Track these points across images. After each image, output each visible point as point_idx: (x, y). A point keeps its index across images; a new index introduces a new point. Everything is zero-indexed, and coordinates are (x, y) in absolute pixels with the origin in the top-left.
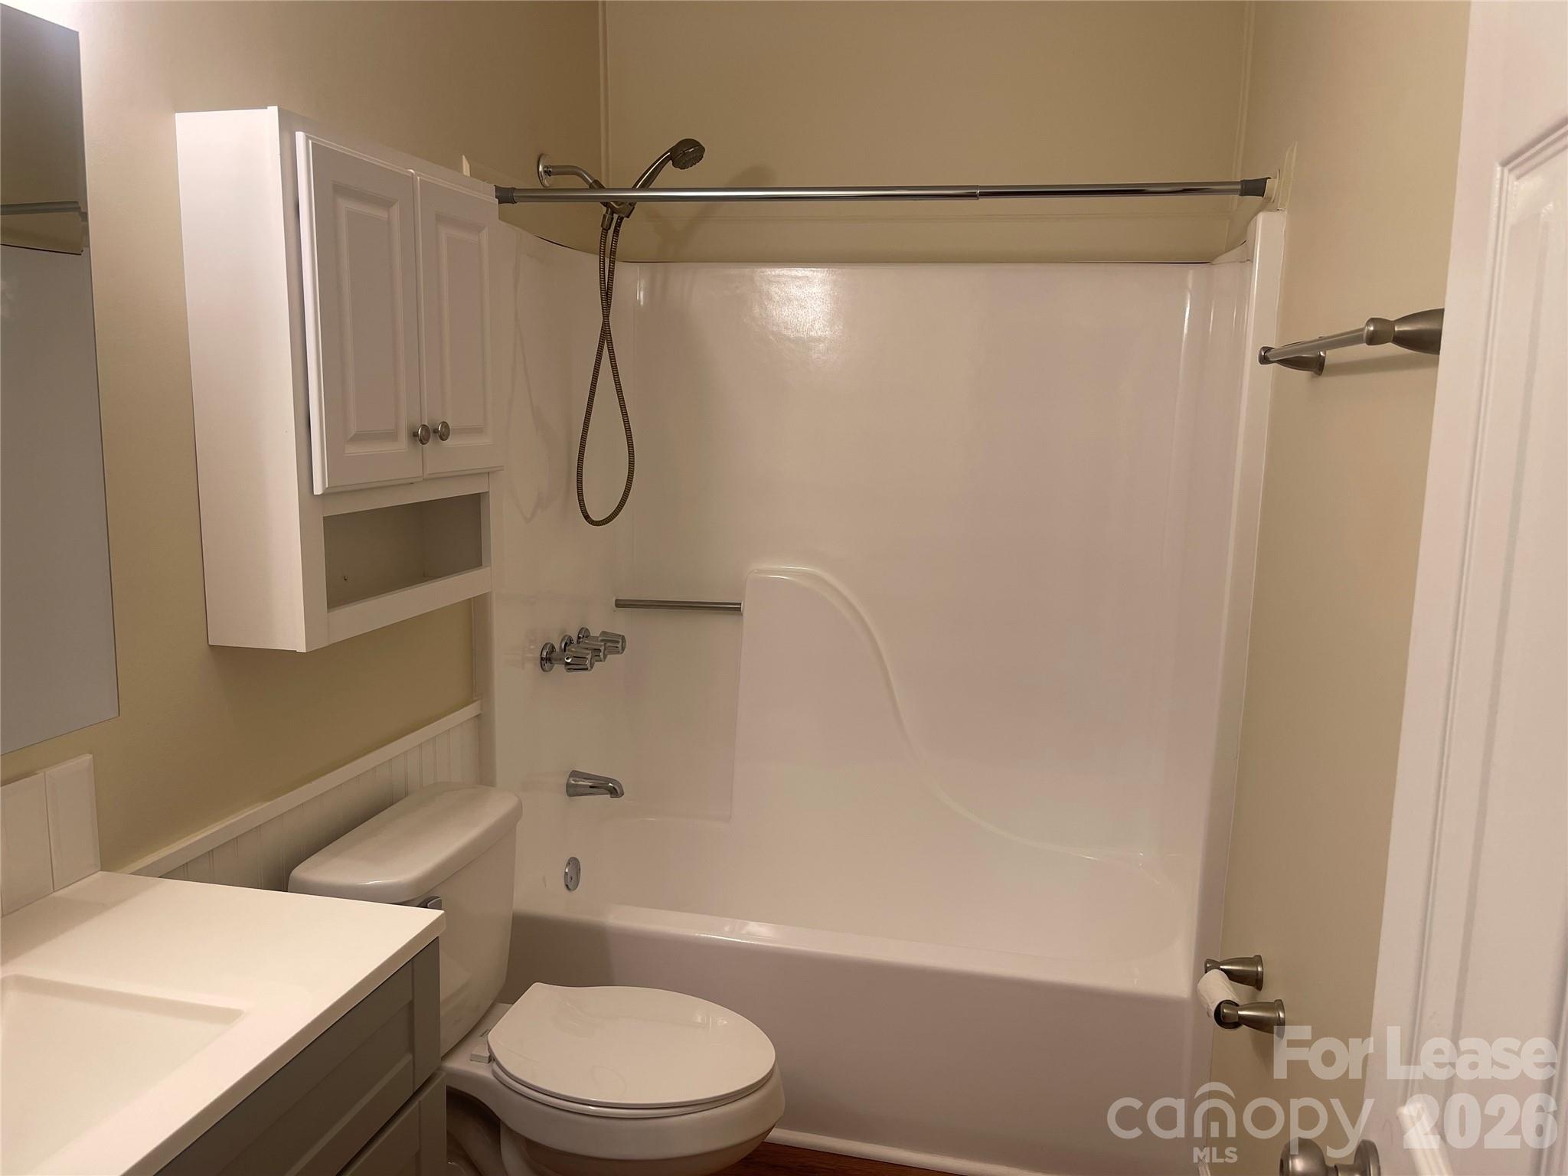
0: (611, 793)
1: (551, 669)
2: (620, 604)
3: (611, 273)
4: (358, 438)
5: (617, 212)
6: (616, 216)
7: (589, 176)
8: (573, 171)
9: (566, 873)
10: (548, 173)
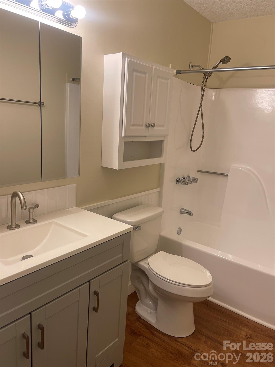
0: (190, 215)
1: (179, 184)
2: (199, 171)
3: (204, 91)
4: (134, 125)
5: (207, 75)
6: (207, 77)
7: (201, 67)
8: (198, 66)
9: (178, 231)
10: (192, 67)
